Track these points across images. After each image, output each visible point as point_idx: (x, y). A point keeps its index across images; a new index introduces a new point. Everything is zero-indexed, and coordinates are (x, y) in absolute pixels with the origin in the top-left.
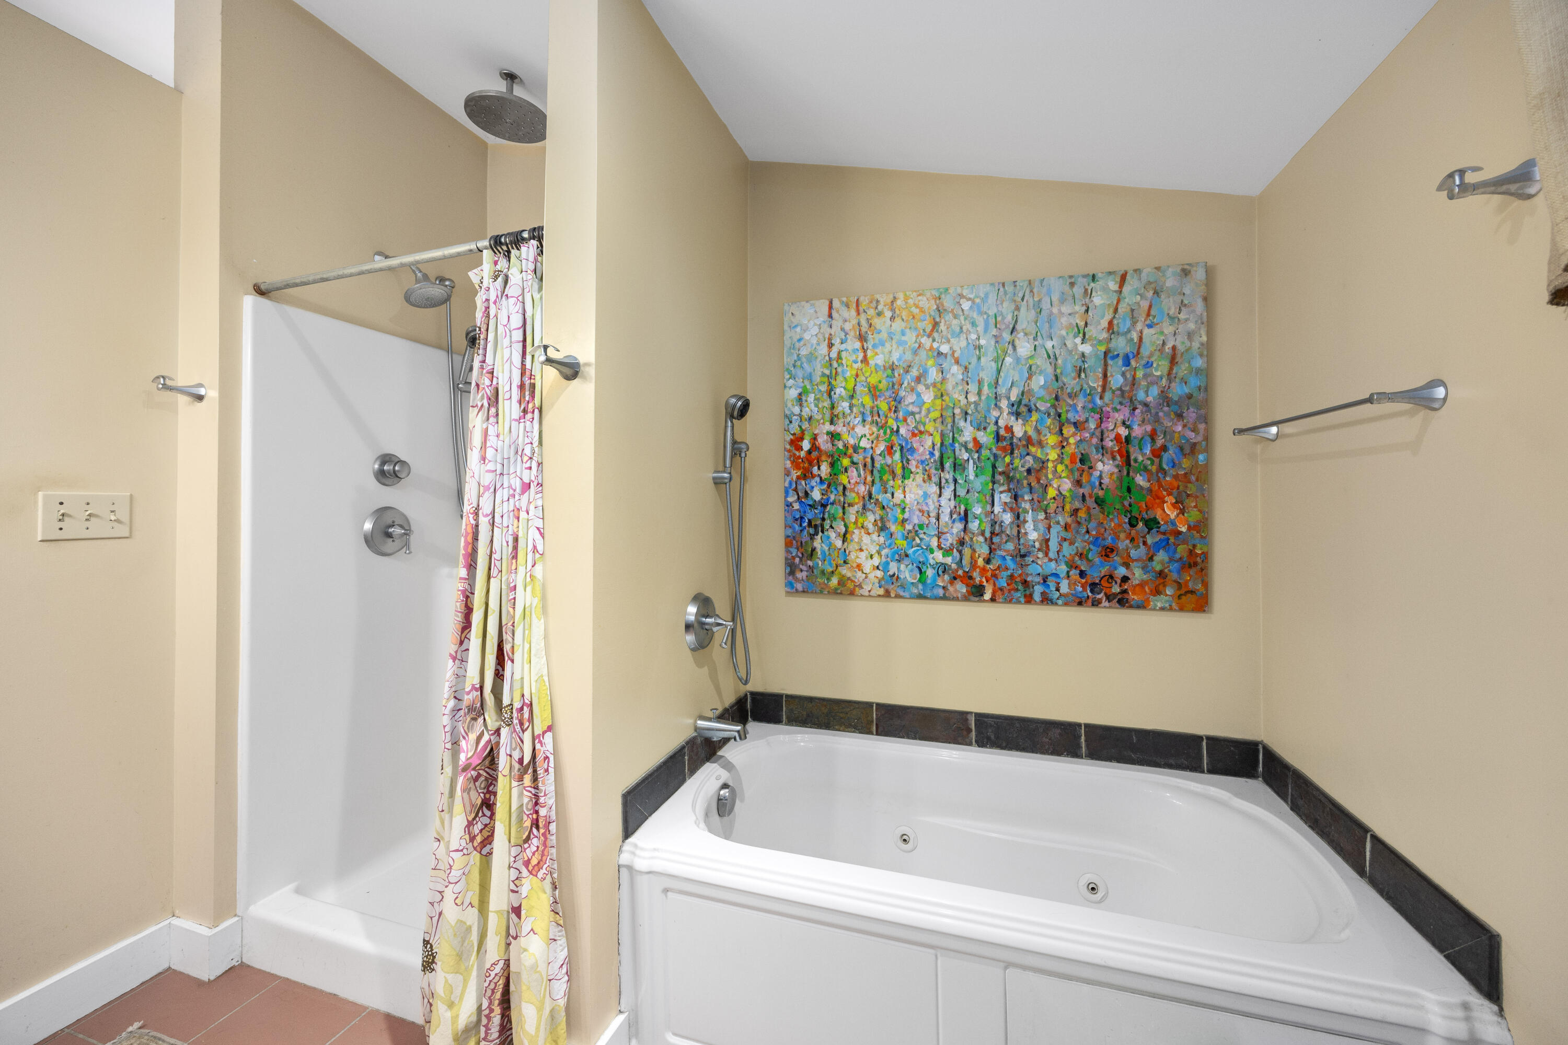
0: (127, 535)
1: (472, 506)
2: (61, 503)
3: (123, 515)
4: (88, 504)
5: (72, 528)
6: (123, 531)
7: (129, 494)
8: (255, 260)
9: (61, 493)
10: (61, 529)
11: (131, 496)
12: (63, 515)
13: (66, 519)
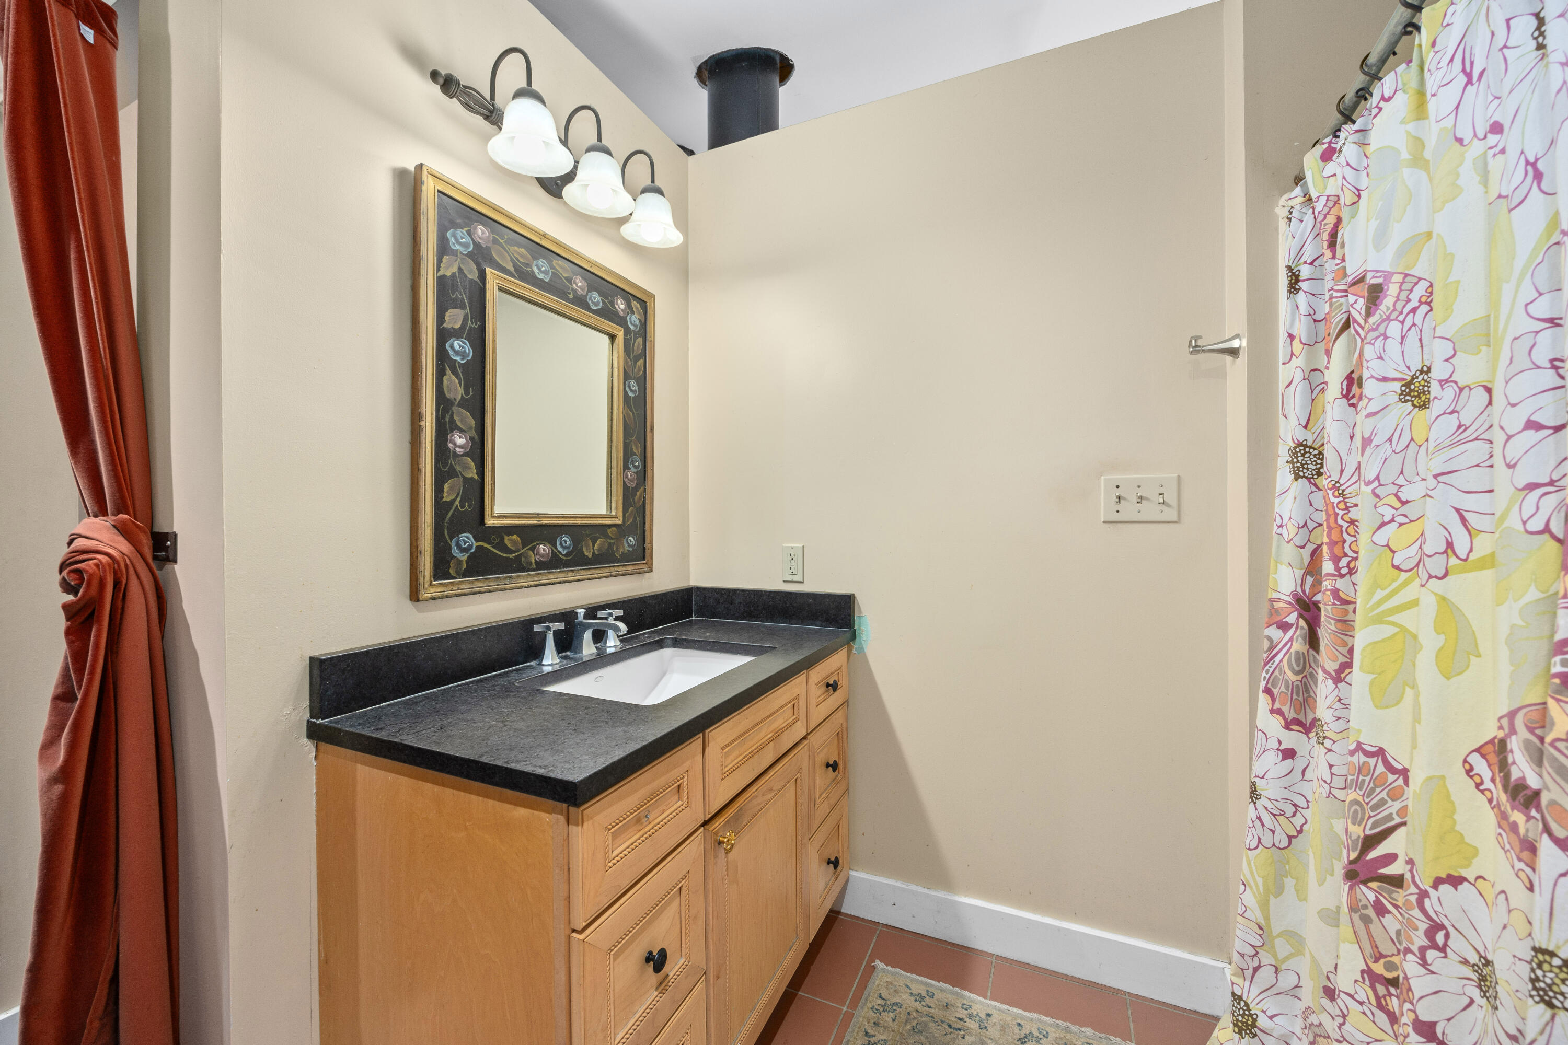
0: (1175, 519)
1: (1329, 479)
2: (1118, 487)
3: (1171, 498)
4: (1139, 487)
5: (1129, 510)
6: (1170, 514)
7: (1176, 475)
8: (1296, 144)
9: (1117, 477)
10: (1118, 511)
11: (1179, 476)
12: (1119, 497)
13: (1122, 501)
